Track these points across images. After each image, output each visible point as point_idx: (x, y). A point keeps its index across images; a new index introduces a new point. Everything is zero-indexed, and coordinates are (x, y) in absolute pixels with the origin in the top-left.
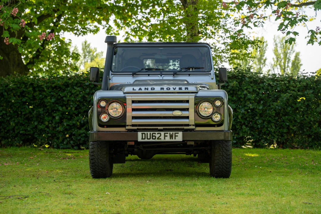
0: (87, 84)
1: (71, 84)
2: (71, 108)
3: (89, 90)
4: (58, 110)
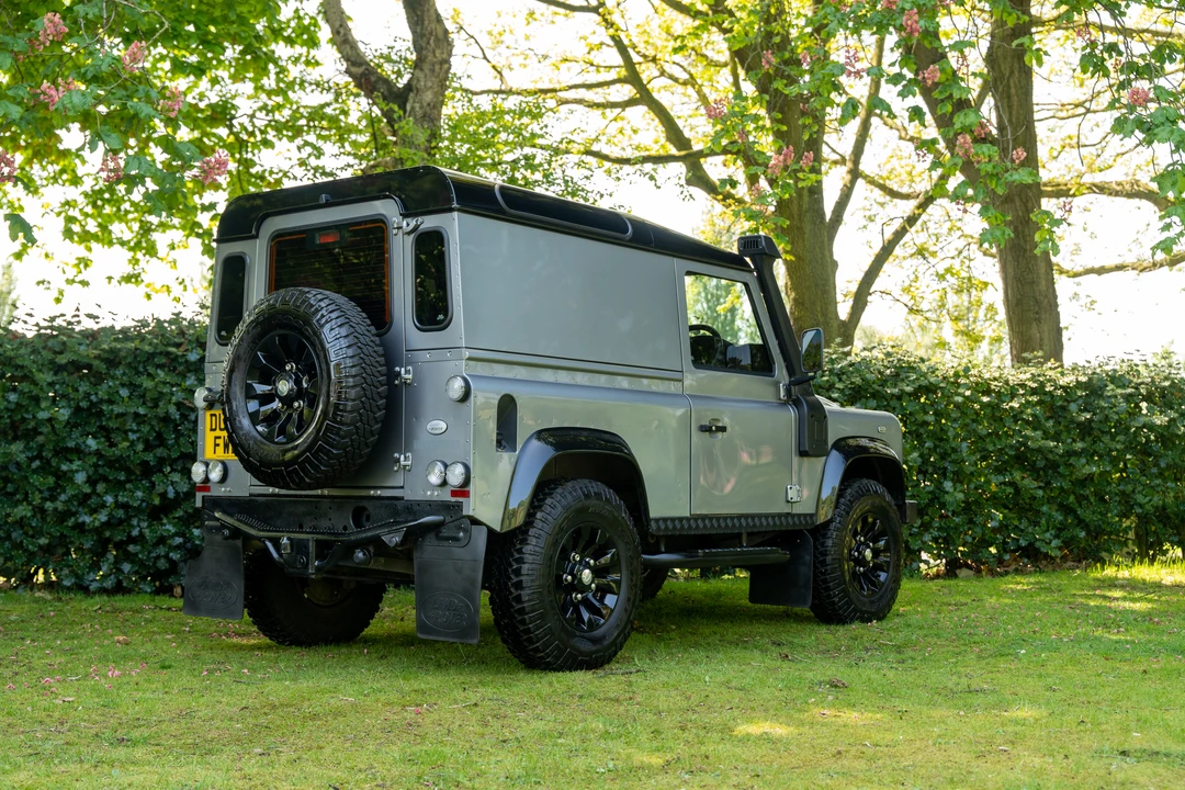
2: (133, 443)
4: (79, 452)
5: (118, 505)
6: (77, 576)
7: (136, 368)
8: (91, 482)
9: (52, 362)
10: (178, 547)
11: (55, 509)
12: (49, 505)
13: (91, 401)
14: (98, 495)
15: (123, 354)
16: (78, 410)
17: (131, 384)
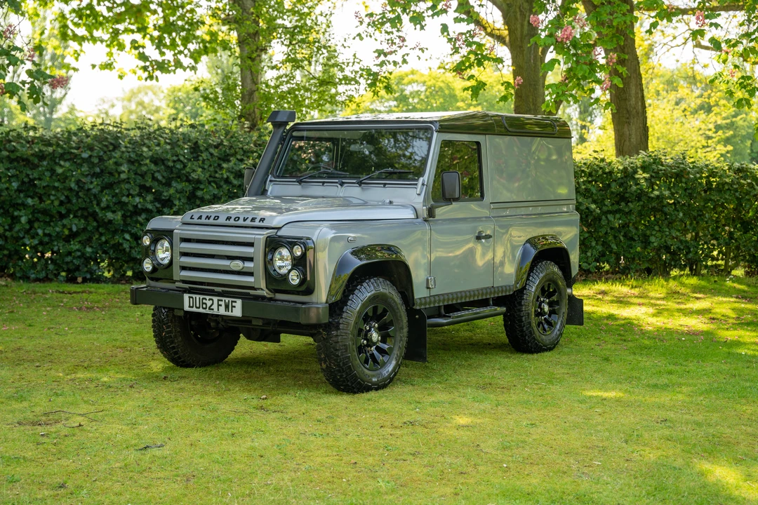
0: (85, 155)
1: (50, 154)
3: (89, 167)
4: (24, 205)
5: (45, 235)
6: (24, 271)
7: (55, 161)
8: (30, 222)
9: (8, 157)
10: (79, 257)
11: (12, 236)
12: (8, 234)
13: (30, 178)
14: (36, 229)
15: (47, 153)
16: (23, 183)
17: (52, 169)
